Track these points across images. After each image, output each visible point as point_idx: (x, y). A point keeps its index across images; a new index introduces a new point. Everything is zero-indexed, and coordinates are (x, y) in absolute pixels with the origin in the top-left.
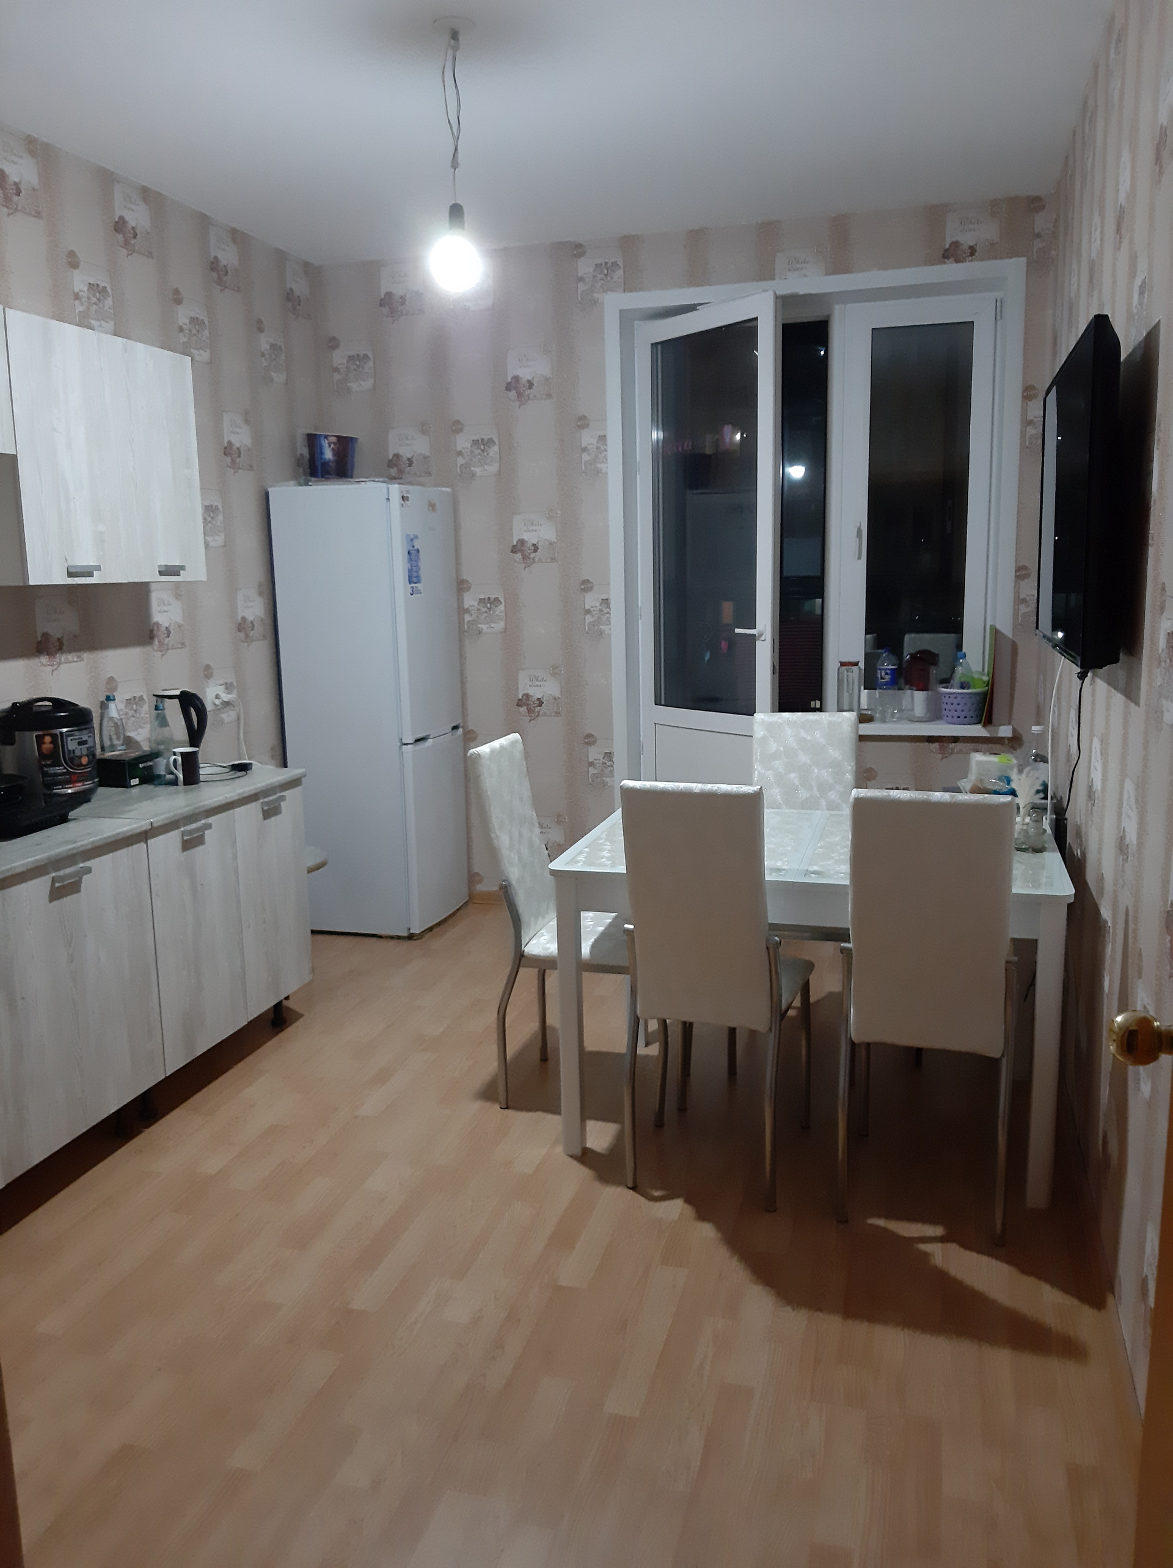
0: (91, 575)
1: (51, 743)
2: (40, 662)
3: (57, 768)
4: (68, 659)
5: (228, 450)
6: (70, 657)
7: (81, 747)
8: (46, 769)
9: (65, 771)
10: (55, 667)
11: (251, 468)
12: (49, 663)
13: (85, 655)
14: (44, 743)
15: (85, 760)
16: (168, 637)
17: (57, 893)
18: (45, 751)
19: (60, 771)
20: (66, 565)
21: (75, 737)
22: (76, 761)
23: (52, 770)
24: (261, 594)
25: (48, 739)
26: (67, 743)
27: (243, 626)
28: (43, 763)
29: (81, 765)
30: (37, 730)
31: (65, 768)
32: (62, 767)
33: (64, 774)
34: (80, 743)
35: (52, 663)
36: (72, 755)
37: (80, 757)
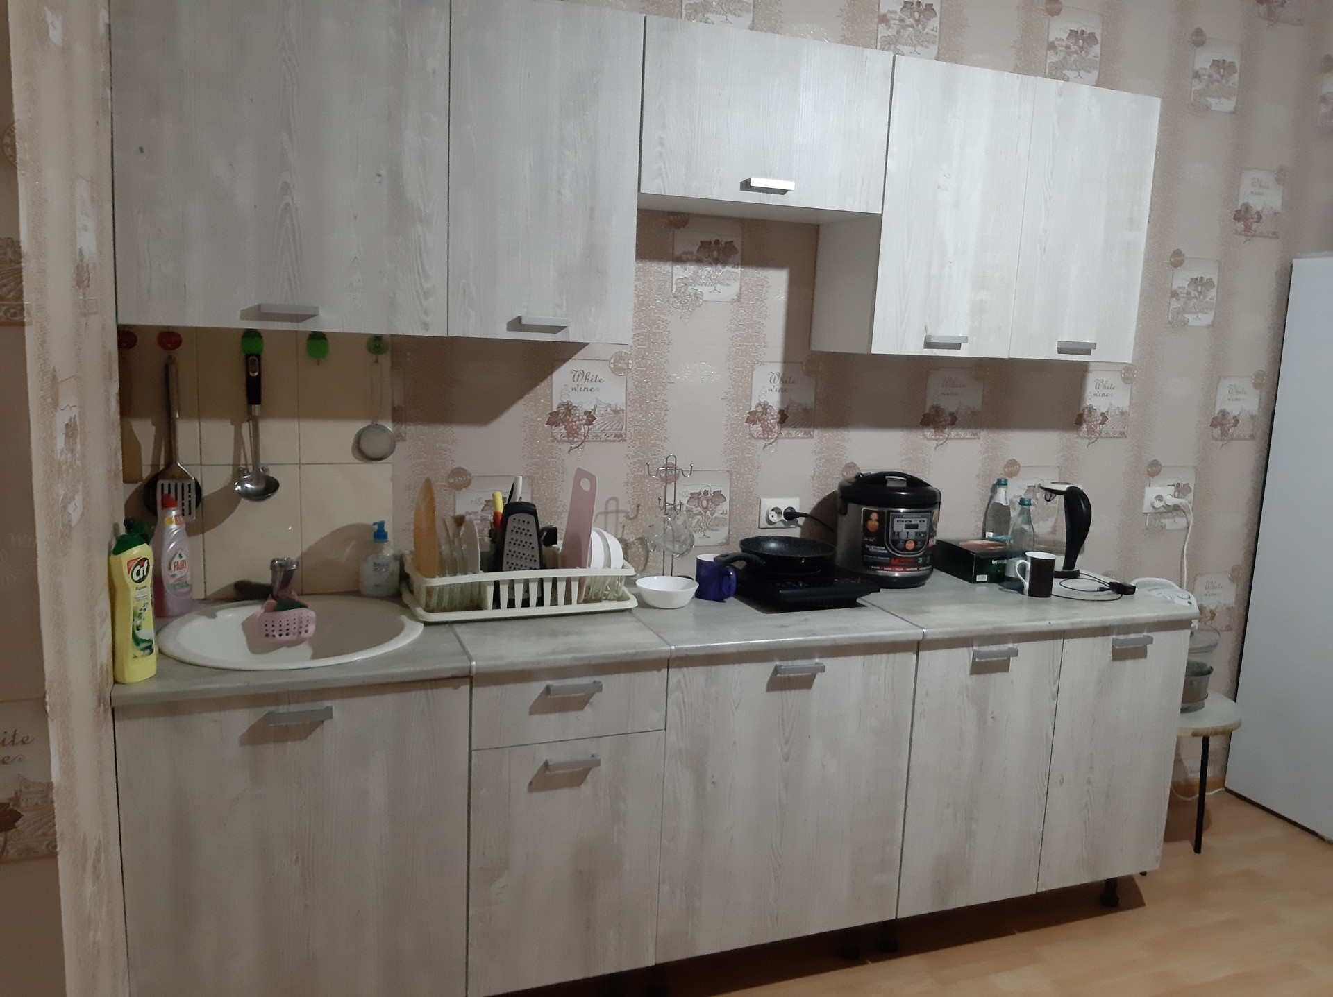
0: (958, 346)
1: (877, 520)
2: (924, 435)
3: (878, 547)
4: (958, 435)
5: (1243, 216)
6: (962, 433)
7: (908, 530)
8: (867, 546)
9: (886, 552)
10: (941, 442)
11: (1275, 235)
12: (934, 437)
13: (983, 434)
14: (871, 519)
15: (910, 545)
16: (1103, 423)
17: (778, 683)
18: (869, 527)
19: (881, 551)
20: (925, 335)
21: (902, 519)
22: (900, 545)
23: (872, 549)
24: (1257, 385)
25: (874, 516)
26: (893, 523)
27: (1221, 423)
28: (866, 539)
29: (905, 549)
30: (867, 505)
31: (886, 549)
32: (884, 548)
33: (883, 555)
34: (907, 527)
35: (937, 437)
36: (896, 538)
37: (905, 542)
